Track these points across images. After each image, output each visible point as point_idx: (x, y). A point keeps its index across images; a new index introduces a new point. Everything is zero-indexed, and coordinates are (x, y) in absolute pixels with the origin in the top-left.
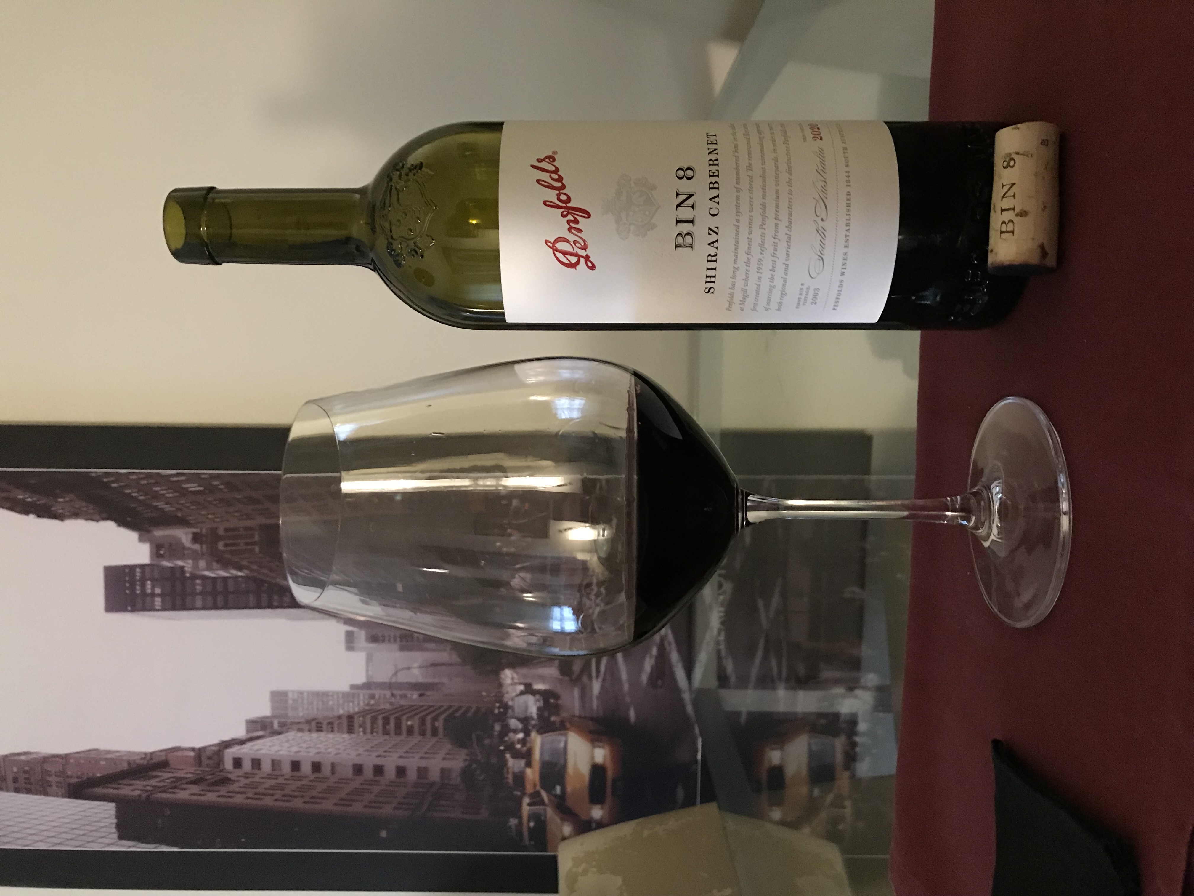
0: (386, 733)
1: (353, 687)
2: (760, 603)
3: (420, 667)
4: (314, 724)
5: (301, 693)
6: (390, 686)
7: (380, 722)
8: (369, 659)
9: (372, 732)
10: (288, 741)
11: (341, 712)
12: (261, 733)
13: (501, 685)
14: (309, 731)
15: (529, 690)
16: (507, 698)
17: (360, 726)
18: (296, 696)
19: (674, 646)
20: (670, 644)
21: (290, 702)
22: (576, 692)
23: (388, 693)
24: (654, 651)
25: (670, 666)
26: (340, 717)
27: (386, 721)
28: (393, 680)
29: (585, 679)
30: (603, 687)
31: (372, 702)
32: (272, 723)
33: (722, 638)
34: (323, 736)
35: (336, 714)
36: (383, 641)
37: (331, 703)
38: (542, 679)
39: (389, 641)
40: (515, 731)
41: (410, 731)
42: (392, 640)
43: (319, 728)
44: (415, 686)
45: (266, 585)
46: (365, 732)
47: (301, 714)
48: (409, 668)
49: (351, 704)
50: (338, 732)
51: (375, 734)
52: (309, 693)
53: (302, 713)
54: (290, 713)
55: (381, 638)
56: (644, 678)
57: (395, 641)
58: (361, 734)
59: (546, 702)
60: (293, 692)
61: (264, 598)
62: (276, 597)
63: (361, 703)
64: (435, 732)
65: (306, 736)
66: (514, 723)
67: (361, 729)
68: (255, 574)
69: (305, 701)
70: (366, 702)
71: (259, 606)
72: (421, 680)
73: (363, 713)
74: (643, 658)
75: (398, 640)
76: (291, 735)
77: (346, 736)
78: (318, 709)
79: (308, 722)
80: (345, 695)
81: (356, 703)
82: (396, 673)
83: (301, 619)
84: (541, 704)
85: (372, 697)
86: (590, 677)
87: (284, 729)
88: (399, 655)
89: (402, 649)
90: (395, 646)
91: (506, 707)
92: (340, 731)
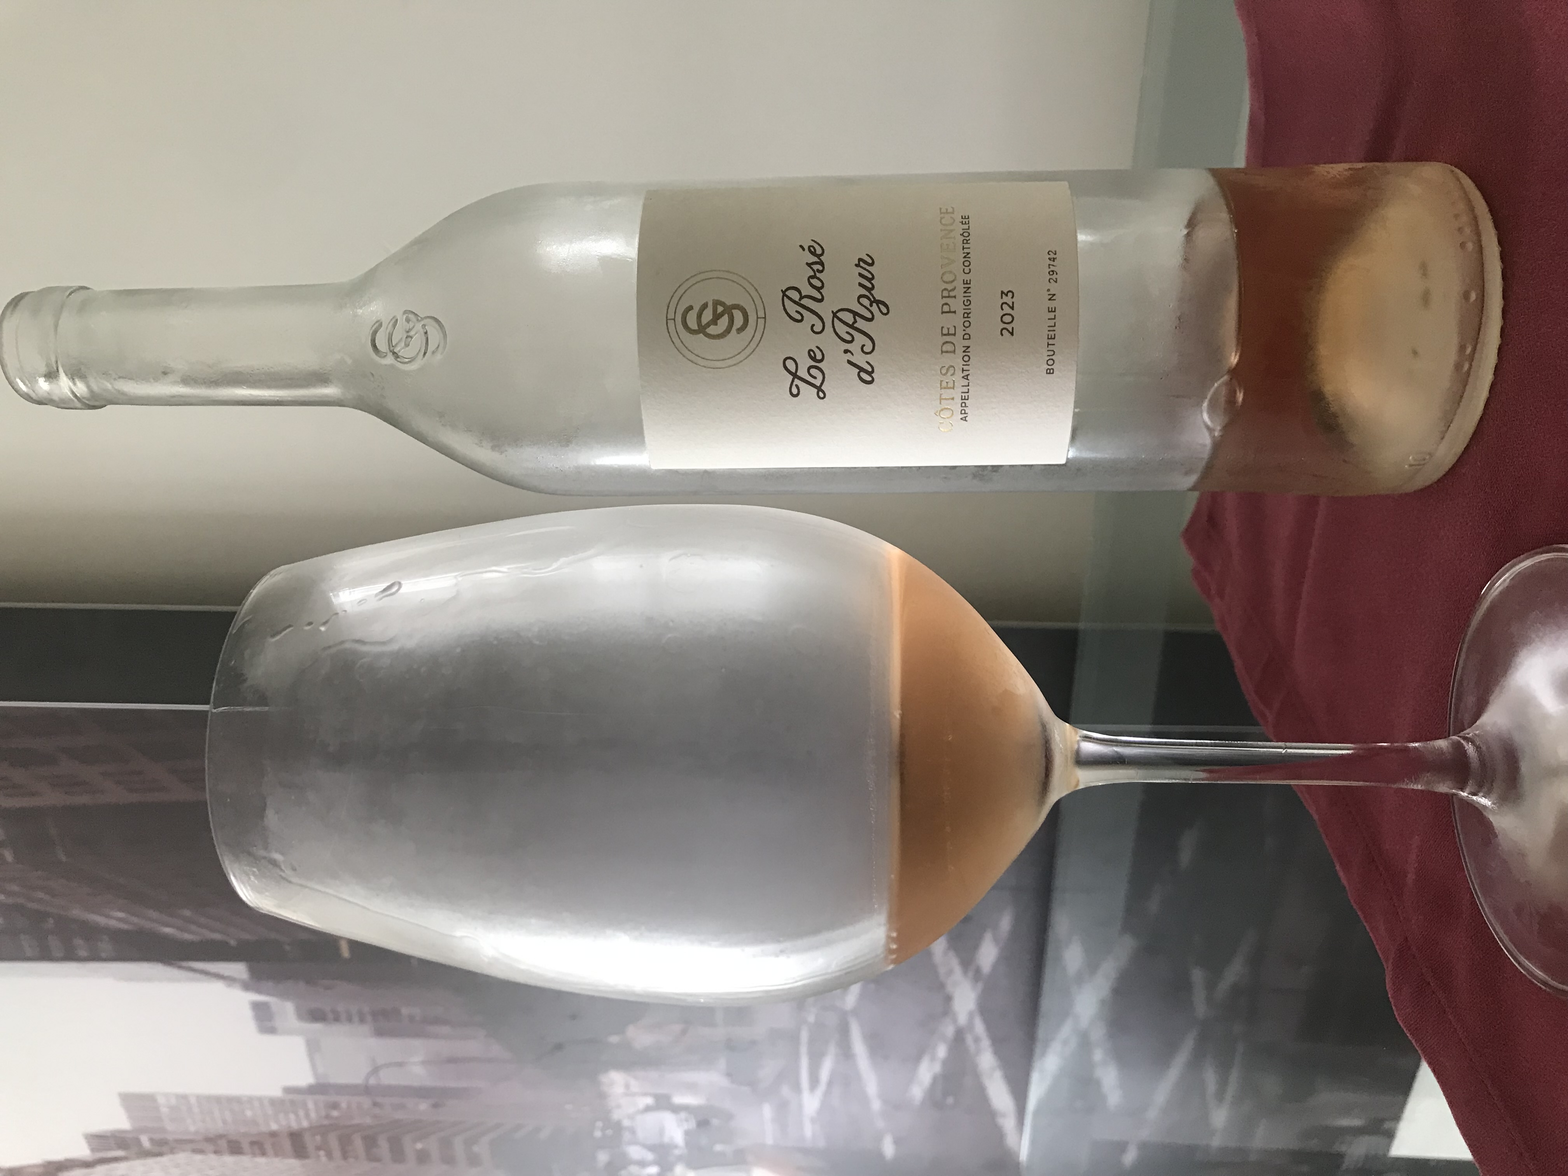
0: (372, 1158)
1: (288, 1090)
2: (1198, 976)
3: (424, 1063)
4: (223, 1143)
5: (184, 1097)
6: (366, 1090)
7: (358, 1143)
8: (313, 1047)
9: (345, 1156)
10: (177, 1166)
11: (274, 1127)
12: (120, 1153)
13: (603, 1096)
14: (216, 1152)
15: (663, 1103)
16: (616, 1116)
17: (318, 1148)
18: (173, 1101)
19: (986, 1043)
20: (977, 1040)
21: (164, 1110)
22: (767, 1111)
23: (366, 1102)
24: (942, 1051)
25: (976, 1075)
26: (273, 1134)
27: (370, 1142)
28: (372, 1081)
29: (786, 1091)
30: (825, 1105)
31: (335, 1113)
32: (138, 1142)
33: (1098, 1033)
34: (245, 1160)
35: (263, 1129)
36: (337, 1019)
37: (249, 1113)
38: (692, 1088)
39: (350, 1019)
40: (643, 1164)
41: (423, 1157)
42: (356, 1019)
43: (235, 1148)
44: (421, 1092)
45: (51, 921)
46: (329, 1155)
47: (192, 1129)
48: (401, 1065)
49: (292, 1117)
50: (276, 1155)
51: (351, 1160)
52: (199, 1098)
53: (193, 1126)
54: (170, 1127)
55: (330, 1016)
56: (917, 1092)
57: (362, 1020)
58: (324, 1159)
59: (703, 1124)
60: (166, 1095)
61: (54, 942)
62: (78, 942)
63: (313, 1115)
64: (474, 1160)
65: (212, 1159)
66: (635, 1152)
67: (322, 1153)
68: (20, 900)
69: (196, 1110)
70: (323, 1113)
71: (45, 955)
72: (429, 1083)
73: (321, 1130)
74: (917, 1059)
75: (369, 1018)
76: (182, 1157)
77: (294, 1162)
78: (225, 1122)
79: (208, 1140)
80: (273, 1102)
81: (301, 1113)
82: (375, 1070)
83: (149, 979)
84: (692, 1124)
85: (335, 1106)
86: (797, 1087)
87: (165, 1149)
88: (374, 1043)
89: (380, 1033)
90: (365, 1029)
91: (618, 1127)
92: (278, 1152)
